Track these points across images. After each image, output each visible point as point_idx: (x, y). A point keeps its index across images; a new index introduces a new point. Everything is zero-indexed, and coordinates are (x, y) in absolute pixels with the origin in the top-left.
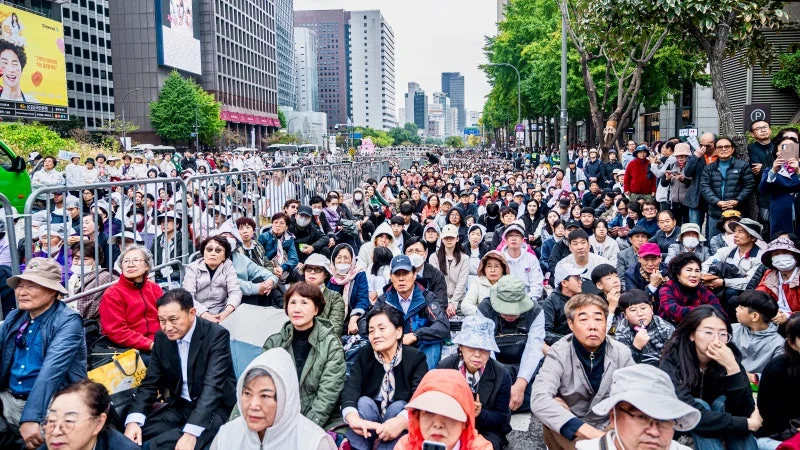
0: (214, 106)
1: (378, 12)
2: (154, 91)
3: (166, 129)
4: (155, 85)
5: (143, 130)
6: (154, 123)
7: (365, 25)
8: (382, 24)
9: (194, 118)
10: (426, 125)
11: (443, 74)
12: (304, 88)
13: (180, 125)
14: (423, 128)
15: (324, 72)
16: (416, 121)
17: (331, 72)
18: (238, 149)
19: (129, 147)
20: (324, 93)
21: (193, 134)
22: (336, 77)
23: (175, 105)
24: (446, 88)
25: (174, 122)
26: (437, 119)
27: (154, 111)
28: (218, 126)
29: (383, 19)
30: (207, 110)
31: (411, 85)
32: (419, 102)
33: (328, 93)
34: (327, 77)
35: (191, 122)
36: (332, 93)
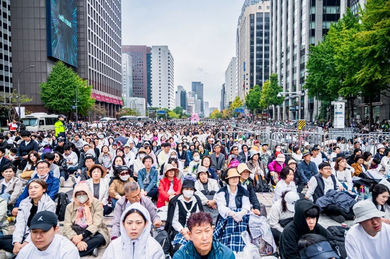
0: (88, 88)
1: (167, 47)
2: (44, 75)
3: (53, 103)
4: (45, 71)
5: (35, 103)
6: (43, 98)
7: (160, 53)
8: (169, 54)
9: (75, 95)
10: (187, 108)
11: (193, 82)
12: (125, 86)
13: (64, 100)
14: (185, 109)
15: (135, 78)
16: (181, 105)
17: (139, 78)
18: (104, 118)
19: (23, 116)
20: (135, 89)
21: (74, 107)
22: (141, 81)
23: (60, 85)
24: (194, 89)
25: (60, 98)
26: (191, 105)
27: (44, 89)
28: (90, 102)
29: (169, 51)
30: (83, 91)
31: (179, 87)
32: (183, 95)
33: (137, 89)
34: (137, 81)
35: (72, 98)
36: (139, 90)
